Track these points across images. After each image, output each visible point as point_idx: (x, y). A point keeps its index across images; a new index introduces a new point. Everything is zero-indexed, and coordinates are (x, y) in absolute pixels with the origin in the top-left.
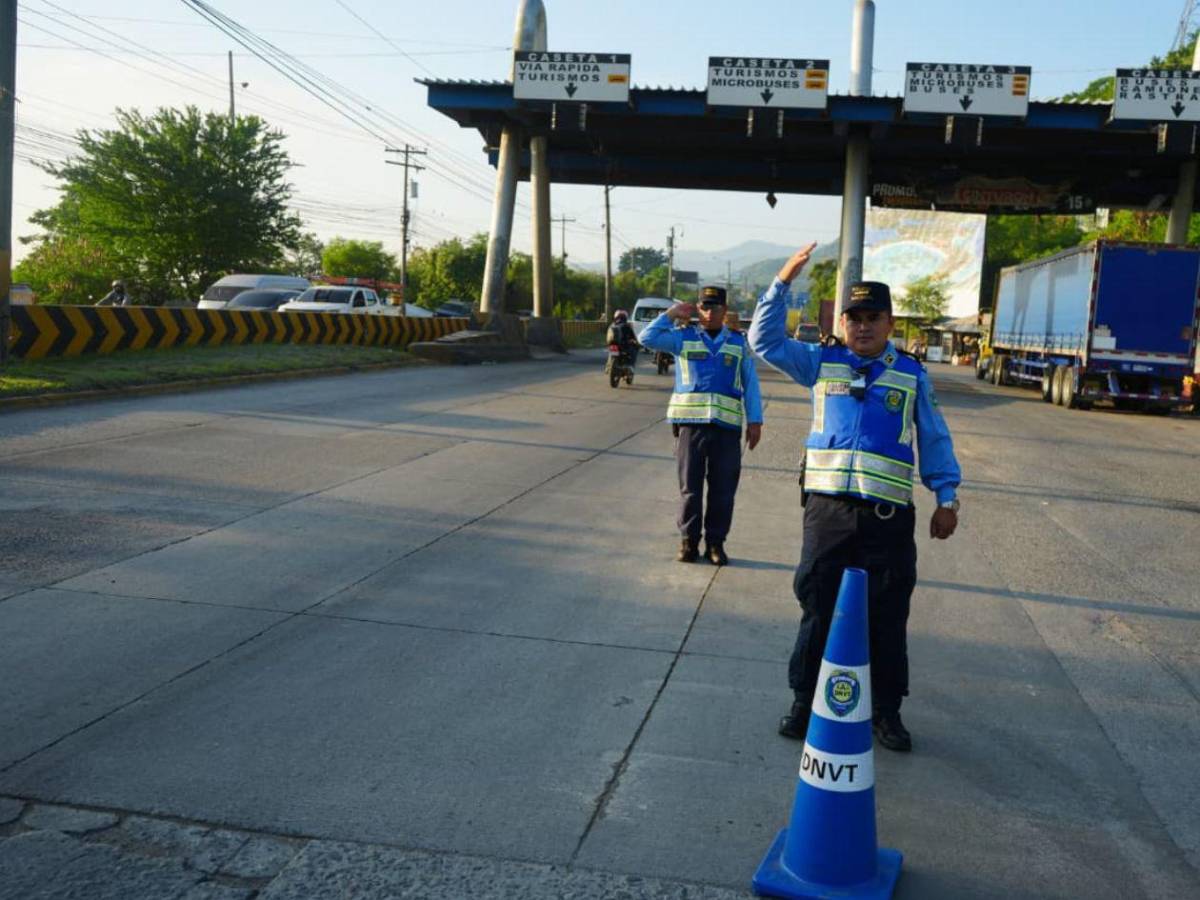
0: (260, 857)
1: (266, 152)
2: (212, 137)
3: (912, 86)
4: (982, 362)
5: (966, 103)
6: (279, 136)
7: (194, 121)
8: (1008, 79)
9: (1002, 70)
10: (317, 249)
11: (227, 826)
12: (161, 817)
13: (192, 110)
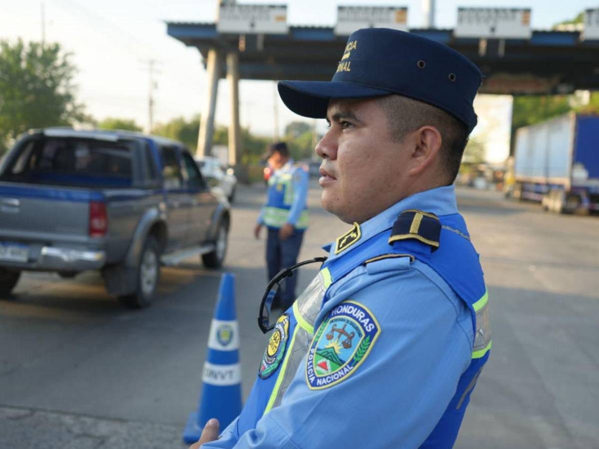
0: (103, 428)
1: (64, 64)
2: (32, 55)
3: (460, 20)
4: (507, 188)
5: (493, 30)
6: (72, 54)
7: (20, 46)
8: (519, 16)
9: (514, 10)
10: (94, 123)
11: (85, 415)
12: (52, 411)
13: (20, 40)
